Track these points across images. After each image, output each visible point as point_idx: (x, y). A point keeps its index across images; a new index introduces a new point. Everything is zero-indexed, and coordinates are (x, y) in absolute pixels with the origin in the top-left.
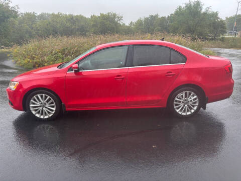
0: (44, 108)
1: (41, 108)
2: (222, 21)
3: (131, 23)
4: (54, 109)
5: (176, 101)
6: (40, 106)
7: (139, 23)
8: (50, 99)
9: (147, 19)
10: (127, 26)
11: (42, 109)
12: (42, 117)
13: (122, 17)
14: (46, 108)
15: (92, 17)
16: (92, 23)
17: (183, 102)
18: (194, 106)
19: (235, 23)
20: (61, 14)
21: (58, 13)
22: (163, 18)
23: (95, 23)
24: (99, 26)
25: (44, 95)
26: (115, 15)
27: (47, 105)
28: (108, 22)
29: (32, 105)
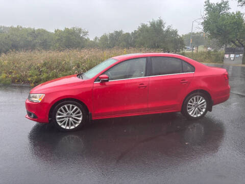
0: (71, 119)
1: (67, 119)
2: (181, 38)
3: (96, 38)
4: (81, 119)
5: (189, 105)
6: (66, 117)
7: (104, 38)
8: (76, 110)
9: (112, 34)
10: (91, 41)
11: (69, 120)
12: (68, 128)
13: (87, 32)
14: (72, 118)
15: (55, 31)
16: (57, 37)
17: (194, 106)
18: (202, 109)
19: (191, 40)
20: (21, 27)
21: (18, 26)
22: (128, 34)
23: (59, 38)
24: (64, 41)
25: (71, 105)
26: (80, 30)
27: (74, 116)
28: (74, 37)
29: (58, 117)
